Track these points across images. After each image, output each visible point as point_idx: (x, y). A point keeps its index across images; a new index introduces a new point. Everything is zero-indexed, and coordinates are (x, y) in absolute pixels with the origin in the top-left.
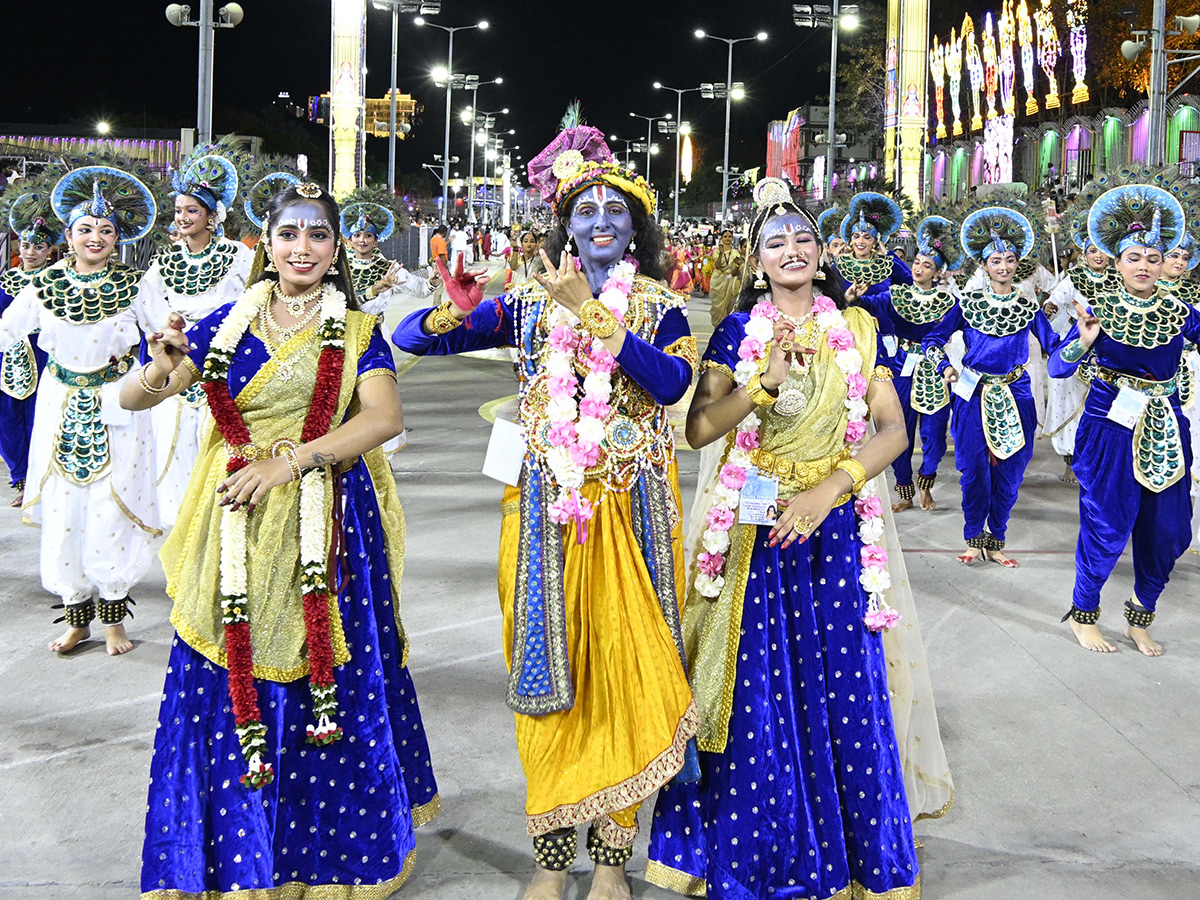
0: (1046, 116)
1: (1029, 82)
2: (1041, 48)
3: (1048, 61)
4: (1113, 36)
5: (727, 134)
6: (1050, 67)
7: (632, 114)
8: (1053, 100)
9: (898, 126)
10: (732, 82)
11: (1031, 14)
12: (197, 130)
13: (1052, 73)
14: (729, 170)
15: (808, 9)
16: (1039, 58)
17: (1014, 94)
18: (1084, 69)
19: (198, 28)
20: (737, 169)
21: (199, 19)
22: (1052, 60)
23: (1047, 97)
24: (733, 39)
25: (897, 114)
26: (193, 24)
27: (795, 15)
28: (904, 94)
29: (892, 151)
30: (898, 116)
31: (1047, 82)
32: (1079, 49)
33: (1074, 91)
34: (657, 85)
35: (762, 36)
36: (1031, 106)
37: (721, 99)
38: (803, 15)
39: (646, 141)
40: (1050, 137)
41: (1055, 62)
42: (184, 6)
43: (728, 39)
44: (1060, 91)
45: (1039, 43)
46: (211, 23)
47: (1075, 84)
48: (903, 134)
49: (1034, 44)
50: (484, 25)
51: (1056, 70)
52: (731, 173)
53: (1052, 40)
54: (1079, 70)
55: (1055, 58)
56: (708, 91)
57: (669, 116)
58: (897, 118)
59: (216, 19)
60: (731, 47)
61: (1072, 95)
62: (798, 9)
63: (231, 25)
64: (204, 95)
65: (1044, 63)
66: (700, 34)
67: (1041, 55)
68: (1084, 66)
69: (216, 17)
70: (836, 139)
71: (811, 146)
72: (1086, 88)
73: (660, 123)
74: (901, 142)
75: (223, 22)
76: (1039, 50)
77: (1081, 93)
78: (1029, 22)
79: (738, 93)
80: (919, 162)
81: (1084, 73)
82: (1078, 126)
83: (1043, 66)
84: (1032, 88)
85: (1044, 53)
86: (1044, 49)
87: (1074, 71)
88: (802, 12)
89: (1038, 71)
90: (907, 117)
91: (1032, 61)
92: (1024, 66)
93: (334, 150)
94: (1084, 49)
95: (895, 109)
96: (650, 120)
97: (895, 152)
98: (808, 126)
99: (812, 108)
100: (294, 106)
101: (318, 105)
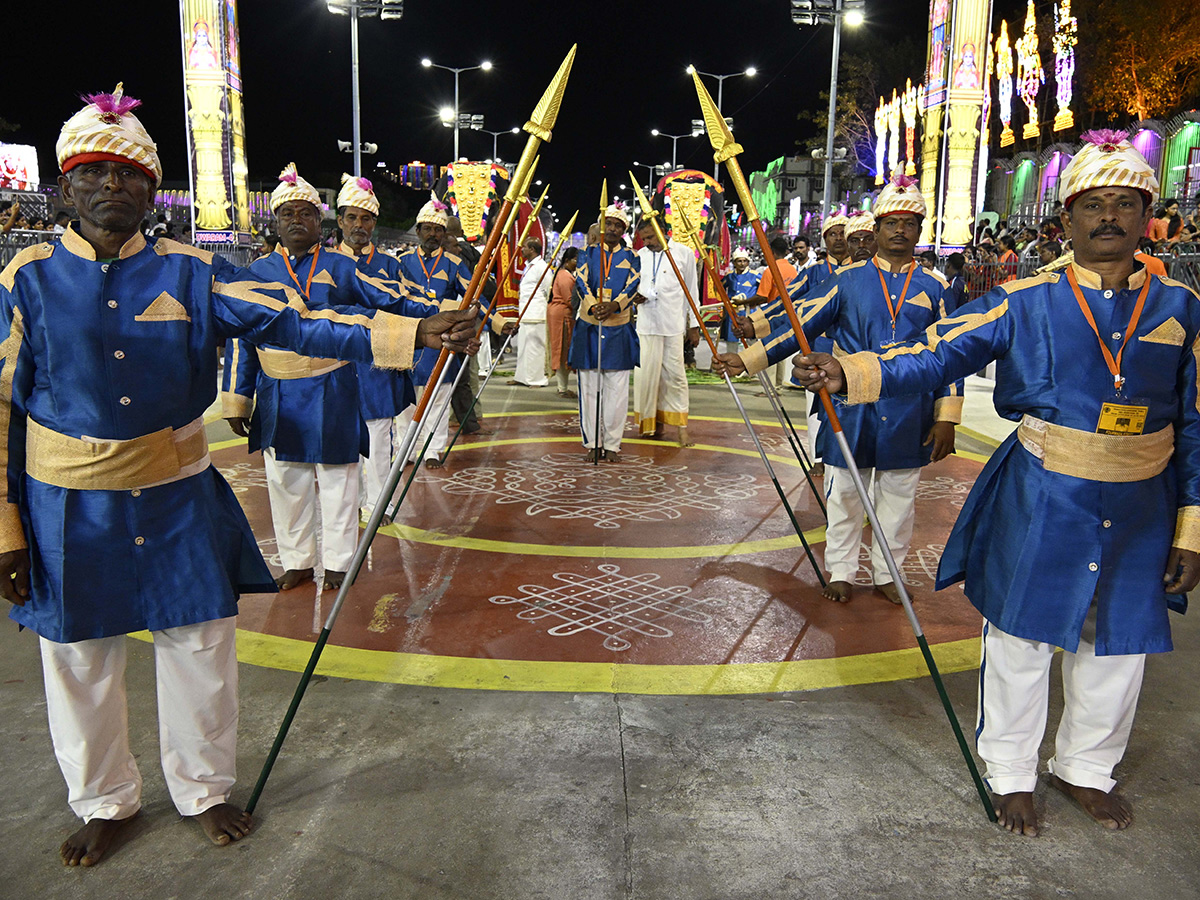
0: (1022, 146)
1: (1006, 114)
2: (1022, 78)
3: (1029, 89)
4: (1108, 56)
6: (1031, 96)
8: (1031, 130)
9: (947, 102)
11: (1012, 45)
13: (1033, 102)
15: (808, 4)
16: (1018, 88)
17: (988, 127)
18: (1070, 95)
22: (1034, 89)
23: (1025, 126)
24: (724, 74)
25: (945, 85)
27: (793, 11)
28: (957, 57)
29: (936, 139)
30: (948, 89)
31: (1027, 111)
32: (1065, 76)
33: (1056, 118)
34: (655, 132)
35: (751, 72)
36: (1007, 138)
38: (802, 11)
40: (1026, 167)
41: (1036, 91)
43: (719, 74)
44: (1040, 119)
45: (1019, 73)
47: (1058, 110)
48: (954, 114)
49: (1014, 76)
50: (487, 66)
51: (1037, 99)
53: (1034, 69)
54: (1064, 96)
55: (1037, 86)
58: (945, 91)
60: (721, 83)
61: (1055, 122)
62: (797, 4)
65: (1024, 93)
66: (691, 70)
67: (1021, 84)
68: (1070, 91)
70: (835, 154)
72: (1071, 113)
74: (949, 125)
76: (1019, 80)
77: (1064, 119)
78: (1010, 53)
80: (973, 152)
81: (1069, 99)
82: (1058, 153)
83: (1023, 96)
84: (1009, 119)
85: (1025, 83)
86: (1025, 78)
87: (1058, 97)
88: (801, 8)
89: (1017, 102)
90: (960, 91)
91: (1011, 93)
92: (1001, 98)
94: (1071, 74)
95: (942, 79)
96: (651, 168)
97: (941, 139)
98: (784, 174)
99: (789, 159)
100: (389, 174)
101: (407, 171)
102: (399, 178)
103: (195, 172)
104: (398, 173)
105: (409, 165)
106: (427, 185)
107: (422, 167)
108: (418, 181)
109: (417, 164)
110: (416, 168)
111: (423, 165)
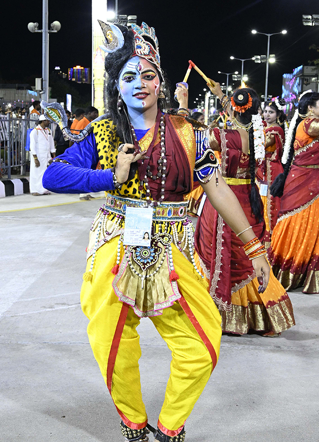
5: (267, 80)
7: (219, 72)
10: (270, 54)
12: (42, 79)
14: (268, 97)
15: (310, 17)
19: (42, 33)
20: (271, 96)
21: (42, 29)
24: (270, 34)
26: (40, 31)
27: (303, 20)
34: (232, 58)
35: (284, 32)
37: (264, 63)
38: (307, 20)
39: (225, 85)
42: (35, 23)
43: (268, 34)
46: (48, 31)
52: (268, 98)
56: (257, 59)
57: (237, 73)
59: (49, 29)
60: (269, 38)
62: (305, 17)
63: (56, 31)
64: (45, 63)
66: (254, 32)
69: (50, 28)
71: (304, 86)
73: (233, 75)
75: (52, 30)
79: (272, 60)
88: (307, 19)
93: (94, 89)
96: (228, 74)
98: (303, 75)
99: (305, 67)
100: (62, 73)
101: (73, 72)
102: (67, 76)
103: (94, 98)
104: (67, 73)
105: (74, 68)
106: (84, 80)
107: (82, 69)
108: (79, 78)
109: (78, 67)
110: (78, 69)
111: (82, 68)
